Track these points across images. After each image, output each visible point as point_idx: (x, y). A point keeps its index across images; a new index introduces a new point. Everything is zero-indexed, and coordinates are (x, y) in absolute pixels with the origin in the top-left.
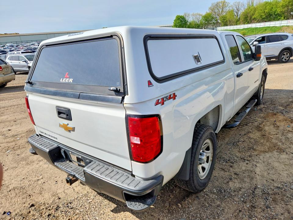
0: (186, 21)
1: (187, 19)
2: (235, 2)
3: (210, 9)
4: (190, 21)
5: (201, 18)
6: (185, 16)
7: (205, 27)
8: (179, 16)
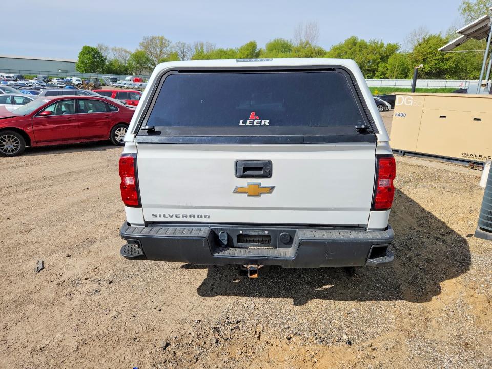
0: (102, 57)
1: (103, 55)
2: (178, 43)
3: (142, 44)
4: (110, 58)
5: (128, 58)
6: (99, 49)
7: (137, 73)
8: (89, 47)
